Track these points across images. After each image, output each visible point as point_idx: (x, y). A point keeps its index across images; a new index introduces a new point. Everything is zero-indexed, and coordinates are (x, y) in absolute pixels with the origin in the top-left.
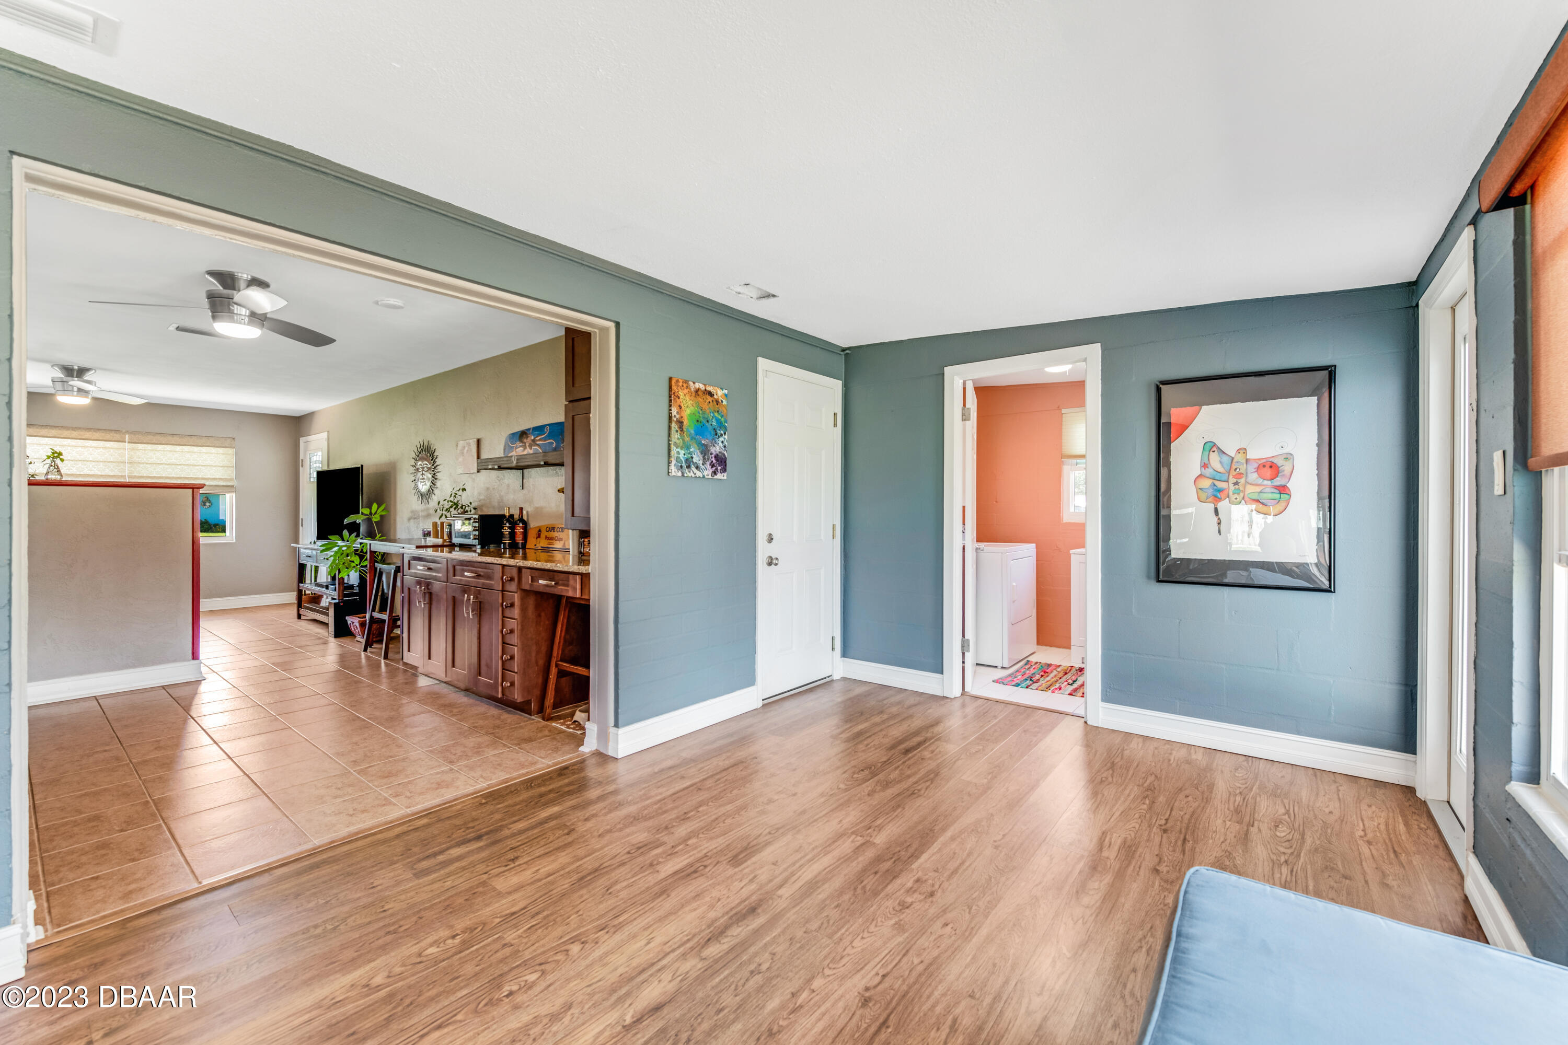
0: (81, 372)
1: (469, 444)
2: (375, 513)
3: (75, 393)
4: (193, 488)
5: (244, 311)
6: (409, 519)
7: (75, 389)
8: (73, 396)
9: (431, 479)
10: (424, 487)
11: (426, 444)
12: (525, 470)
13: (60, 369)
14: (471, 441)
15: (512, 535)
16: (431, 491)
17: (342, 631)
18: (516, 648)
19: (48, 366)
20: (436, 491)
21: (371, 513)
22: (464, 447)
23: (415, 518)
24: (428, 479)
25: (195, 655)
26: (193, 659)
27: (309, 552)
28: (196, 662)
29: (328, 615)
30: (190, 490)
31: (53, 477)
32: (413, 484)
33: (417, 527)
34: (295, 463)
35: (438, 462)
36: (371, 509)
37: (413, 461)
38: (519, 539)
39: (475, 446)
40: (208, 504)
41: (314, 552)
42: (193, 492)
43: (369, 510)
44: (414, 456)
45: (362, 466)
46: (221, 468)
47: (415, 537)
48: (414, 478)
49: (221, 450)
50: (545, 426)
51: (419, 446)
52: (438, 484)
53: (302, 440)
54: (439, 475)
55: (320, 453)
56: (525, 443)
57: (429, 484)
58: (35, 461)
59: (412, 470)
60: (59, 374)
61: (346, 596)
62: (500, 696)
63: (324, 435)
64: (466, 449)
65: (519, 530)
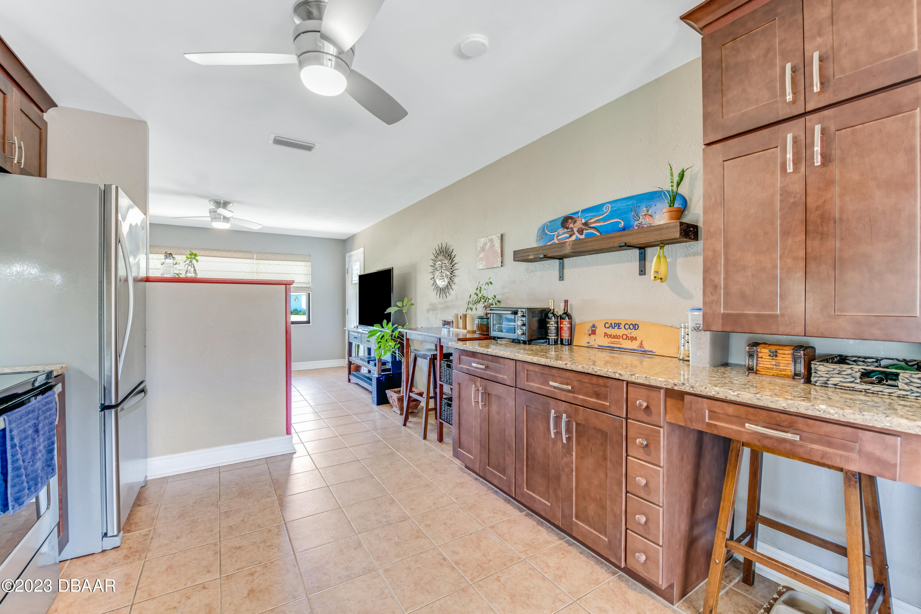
0: (225, 204)
1: (491, 240)
2: (406, 306)
3: (222, 220)
4: (286, 284)
5: (331, 49)
6: (428, 311)
7: (222, 217)
8: (220, 221)
9: (450, 276)
10: (441, 283)
11: (444, 246)
12: (566, 260)
13: (213, 203)
14: (493, 237)
15: (558, 330)
16: (449, 286)
17: (382, 400)
18: (661, 510)
19: (206, 201)
20: (454, 286)
21: (403, 306)
22: (486, 244)
23: (434, 310)
24: (447, 276)
25: (288, 432)
26: (287, 434)
27: (356, 334)
28: (289, 436)
29: (371, 385)
30: (284, 286)
31: (191, 275)
32: (432, 282)
33: (435, 318)
34: (343, 272)
35: (456, 260)
36: (403, 303)
37: (432, 261)
38: (566, 335)
39: (499, 241)
40: (297, 300)
41: (360, 335)
42: (286, 287)
43: (401, 303)
44: (433, 257)
45: (392, 268)
46: (303, 276)
47: (434, 326)
48: (432, 276)
49: (303, 263)
50: (603, 205)
51: (437, 249)
52: (456, 280)
53: (347, 255)
54: (456, 273)
55: (358, 263)
56: (572, 229)
57: (446, 281)
58: (180, 261)
59: (431, 269)
60: (212, 206)
61: (383, 371)
62: (623, 565)
63: (362, 250)
64: (488, 245)
65: (566, 324)
